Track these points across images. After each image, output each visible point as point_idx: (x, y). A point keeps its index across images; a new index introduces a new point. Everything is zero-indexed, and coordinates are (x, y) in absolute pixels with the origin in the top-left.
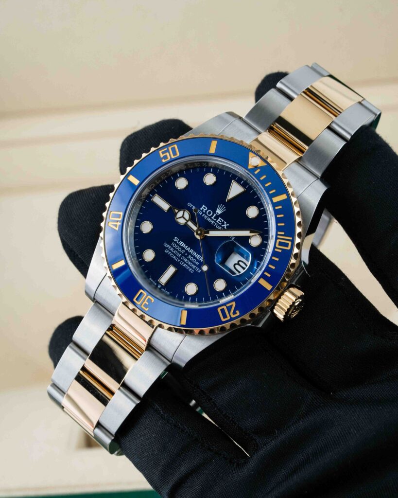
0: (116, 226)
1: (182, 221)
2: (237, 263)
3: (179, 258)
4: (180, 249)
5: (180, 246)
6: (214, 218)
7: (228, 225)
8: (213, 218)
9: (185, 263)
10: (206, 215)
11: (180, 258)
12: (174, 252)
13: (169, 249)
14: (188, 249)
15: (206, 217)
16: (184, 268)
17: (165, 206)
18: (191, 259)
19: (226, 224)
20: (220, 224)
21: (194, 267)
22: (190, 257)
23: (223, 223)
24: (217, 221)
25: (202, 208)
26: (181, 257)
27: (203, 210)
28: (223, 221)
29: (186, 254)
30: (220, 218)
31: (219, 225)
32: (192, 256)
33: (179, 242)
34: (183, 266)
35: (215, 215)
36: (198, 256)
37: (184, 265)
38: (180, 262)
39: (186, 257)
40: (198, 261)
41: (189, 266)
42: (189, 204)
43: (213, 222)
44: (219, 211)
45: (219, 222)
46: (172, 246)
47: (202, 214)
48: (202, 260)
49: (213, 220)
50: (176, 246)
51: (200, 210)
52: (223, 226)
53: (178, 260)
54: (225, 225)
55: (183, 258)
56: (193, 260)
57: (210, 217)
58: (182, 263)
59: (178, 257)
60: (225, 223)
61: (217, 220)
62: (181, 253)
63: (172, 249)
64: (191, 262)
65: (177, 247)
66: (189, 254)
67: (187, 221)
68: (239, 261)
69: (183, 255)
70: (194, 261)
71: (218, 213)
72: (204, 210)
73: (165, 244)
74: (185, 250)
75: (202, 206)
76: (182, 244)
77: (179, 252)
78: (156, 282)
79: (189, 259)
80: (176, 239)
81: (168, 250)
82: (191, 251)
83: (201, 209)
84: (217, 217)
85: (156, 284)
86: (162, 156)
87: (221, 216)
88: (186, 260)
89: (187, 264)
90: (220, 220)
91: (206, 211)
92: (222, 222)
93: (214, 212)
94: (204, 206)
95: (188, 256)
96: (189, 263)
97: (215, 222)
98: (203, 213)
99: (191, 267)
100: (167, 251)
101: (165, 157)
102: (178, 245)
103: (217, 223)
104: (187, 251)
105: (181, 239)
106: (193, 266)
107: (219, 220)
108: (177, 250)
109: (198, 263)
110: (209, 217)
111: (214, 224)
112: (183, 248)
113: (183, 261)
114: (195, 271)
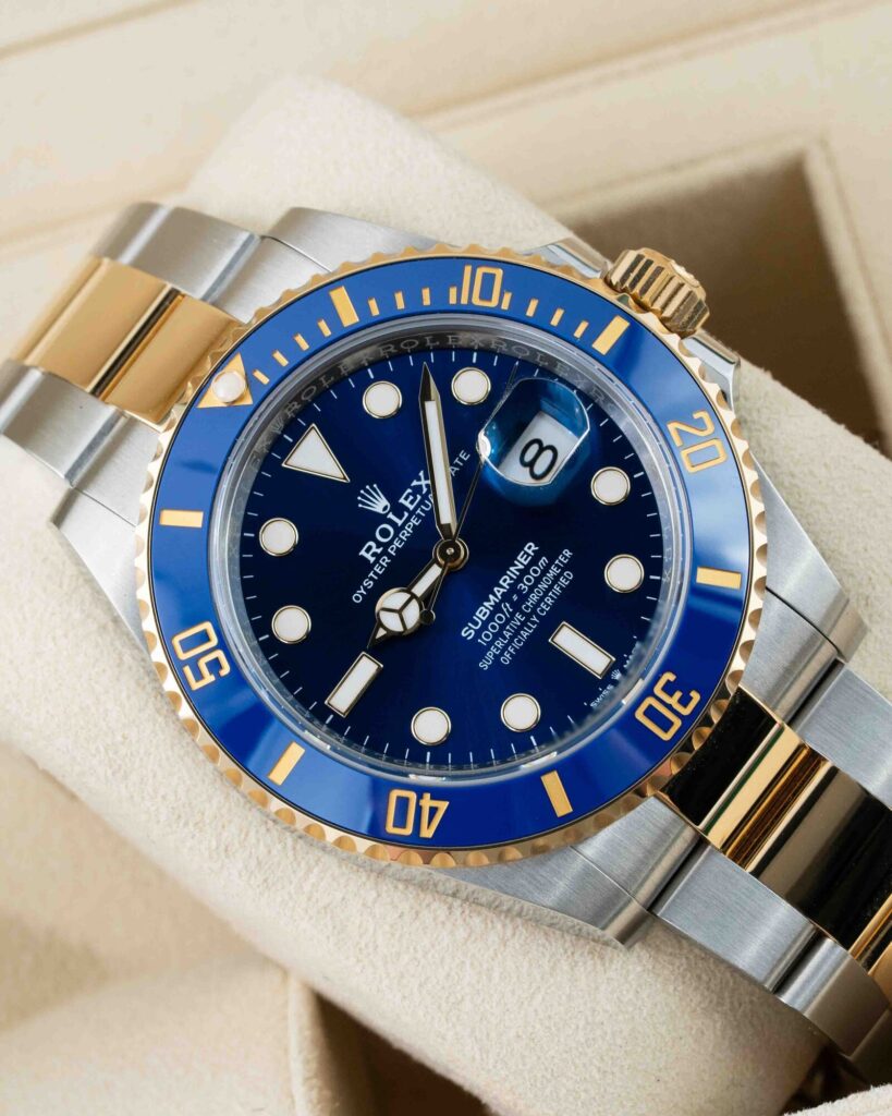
0: (433, 811)
1: (413, 615)
2: (528, 469)
3: (528, 620)
4: (500, 619)
5: (491, 618)
6: (400, 517)
7: (421, 474)
8: (400, 522)
9: (541, 599)
10: (391, 542)
11: (528, 617)
12: (508, 635)
13: (498, 652)
14: (499, 592)
15: (397, 544)
16: (559, 601)
17: (364, 670)
18: (529, 580)
19: (419, 479)
20: (419, 497)
21: (554, 571)
22: (524, 587)
23: (418, 489)
24: (411, 507)
25: (368, 556)
26: (523, 614)
27: (374, 555)
28: (409, 491)
29: (515, 597)
30: (402, 501)
31: (421, 502)
32: (519, 580)
33: (476, 623)
34: (553, 607)
35: (391, 516)
36: (522, 561)
37: (550, 602)
38: (538, 616)
39: (524, 598)
40: (534, 561)
41: (551, 588)
42: (358, 597)
43: (414, 522)
44: (380, 504)
45: (412, 502)
46: (490, 644)
47: (390, 556)
48: (533, 548)
49: (408, 520)
50: (490, 631)
51: (377, 562)
52: (425, 490)
53: (533, 623)
54: (423, 482)
55: (527, 607)
56: (532, 576)
57: (398, 529)
58: (542, 611)
59: (524, 624)
60: (415, 483)
61: (407, 509)
62: (512, 615)
63: (500, 644)
64: (538, 580)
65: (494, 627)
66: (513, 588)
67: (413, 596)
68: (524, 464)
69: (516, 607)
70: (535, 571)
71: (385, 508)
72: (374, 550)
73: (484, 665)
74: (501, 601)
75: (363, 557)
76: (481, 614)
77: (508, 621)
78: (604, 688)
79: (531, 589)
80: (468, 633)
81: (502, 654)
82: (505, 582)
83: (372, 560)
84: (398, 510)
85: (610, 687)
86: (209, 678)
87: (393, 497)
88: (534, 598)
89: (546, 594)
90: (406, 499)
91: (379, 544)
92: (414, 494)
93: (383, 519)
94: (363, 553)
95: (519, 592)
96: (543, 586)
97: (412, 513)
98: (385, 553)
99: (556, 579)
100: (506, 659)
101: (215, 666)
102: (485, 624)
103: (416, 509)
104: (506, 597)
105: (469, 618)
106: (551, 574)
107: (407, 503)
108: (502, 627)
109: (543, 561)
110: (396, 535)
111: (419, 516)
112: (497, 608)
113: (537, 604)
114: (566, 567)
